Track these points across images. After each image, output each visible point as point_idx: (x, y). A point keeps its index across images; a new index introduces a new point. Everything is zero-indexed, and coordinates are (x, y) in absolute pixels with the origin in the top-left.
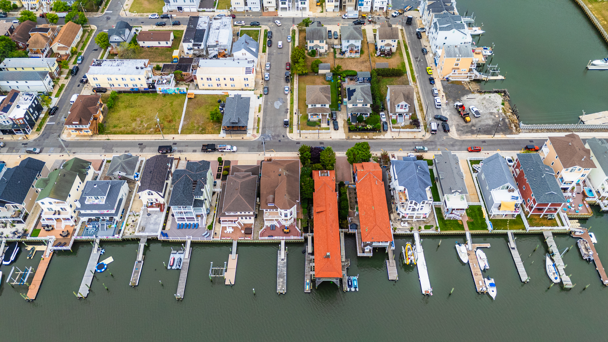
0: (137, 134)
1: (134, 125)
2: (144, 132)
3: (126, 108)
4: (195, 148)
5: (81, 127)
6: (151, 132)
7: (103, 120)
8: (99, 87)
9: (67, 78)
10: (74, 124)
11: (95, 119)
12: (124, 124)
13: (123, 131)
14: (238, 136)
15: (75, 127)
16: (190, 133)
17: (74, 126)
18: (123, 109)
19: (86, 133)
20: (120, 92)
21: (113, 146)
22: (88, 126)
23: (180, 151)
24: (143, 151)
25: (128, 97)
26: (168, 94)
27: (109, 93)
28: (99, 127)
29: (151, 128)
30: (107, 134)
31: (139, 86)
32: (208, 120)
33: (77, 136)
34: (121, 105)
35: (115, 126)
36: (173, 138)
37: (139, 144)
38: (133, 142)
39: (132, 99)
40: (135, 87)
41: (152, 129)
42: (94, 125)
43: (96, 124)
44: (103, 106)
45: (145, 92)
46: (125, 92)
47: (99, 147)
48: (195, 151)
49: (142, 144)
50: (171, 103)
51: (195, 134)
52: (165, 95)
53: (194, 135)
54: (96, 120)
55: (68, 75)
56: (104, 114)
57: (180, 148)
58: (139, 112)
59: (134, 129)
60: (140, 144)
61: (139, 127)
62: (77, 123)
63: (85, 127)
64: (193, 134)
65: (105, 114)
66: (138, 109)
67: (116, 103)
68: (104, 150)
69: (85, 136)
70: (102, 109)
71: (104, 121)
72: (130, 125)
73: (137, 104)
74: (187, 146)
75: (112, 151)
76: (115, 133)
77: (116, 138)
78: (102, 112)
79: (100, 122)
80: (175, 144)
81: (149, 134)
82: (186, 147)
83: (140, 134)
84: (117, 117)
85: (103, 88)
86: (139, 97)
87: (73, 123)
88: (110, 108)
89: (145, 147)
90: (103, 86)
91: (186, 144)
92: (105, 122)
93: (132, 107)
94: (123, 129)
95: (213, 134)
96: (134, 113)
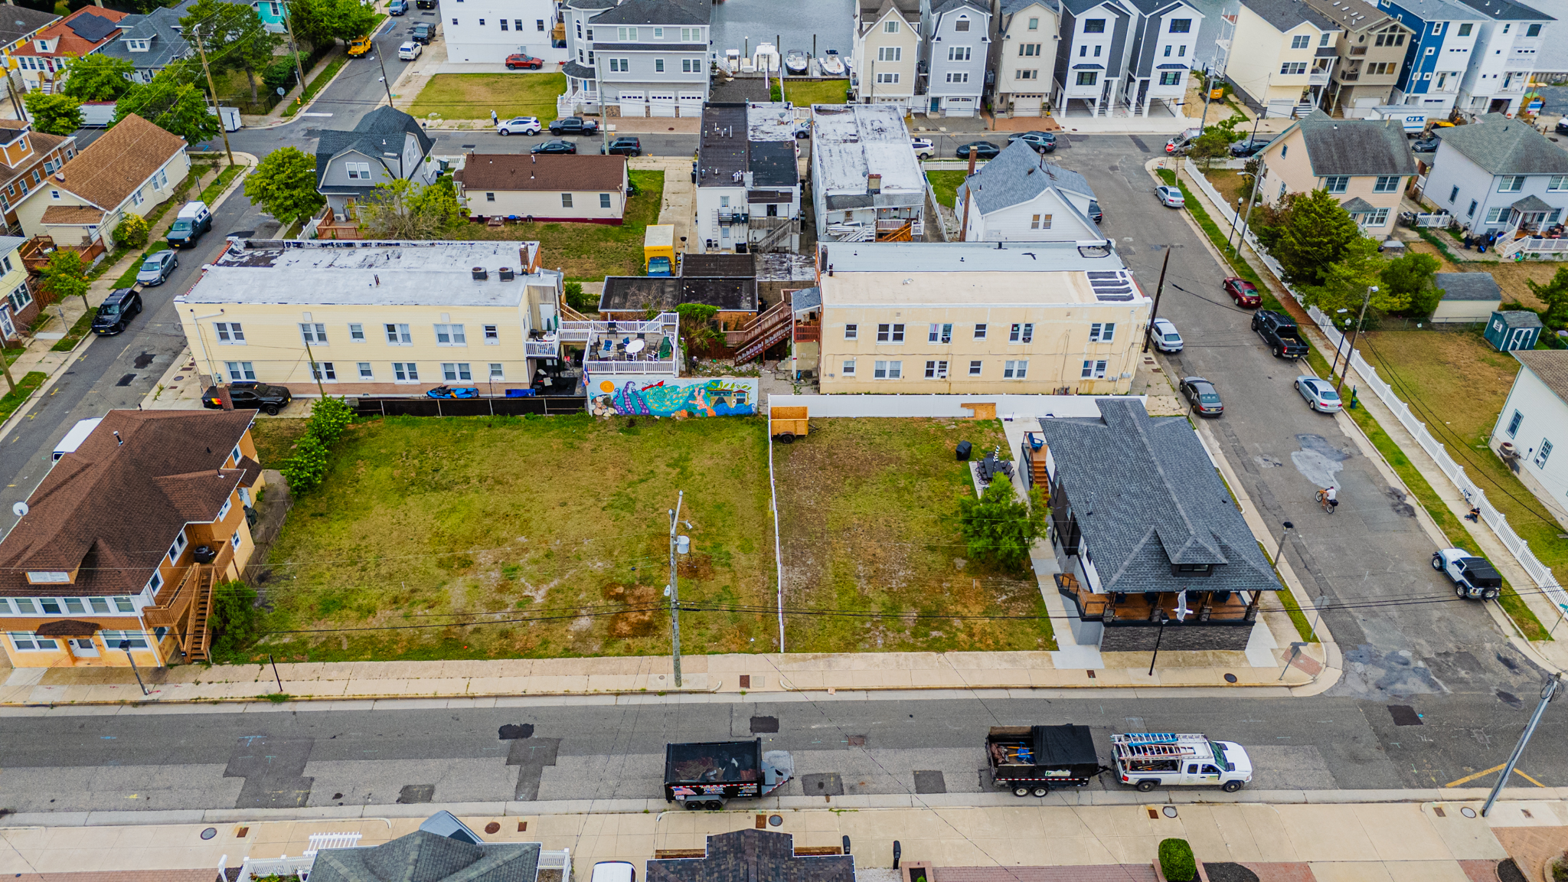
0: (481, 655)
1: (457, 593)
2: (535, 642)
3: (403, 492)
4: (926, 760)
5: (87, 609)
6: (583, 637)
7: (255, 559)
8: (244, 379)
9: (63, 346)
10: (39, 590)
11: (202, 552)
12: (394, 591)
13: (384, 636)
14: (1188, 664)
15: (40, 613)
16: (849, 646)
17: (36, 601)
18: (384, 499)
19: (117, 657)
20: (367, 408)
21: (310, 749)
22: (142, 601)
23: (820, 785)
24: (544, 786)
25: (413, 433)
26: (649, 418)
27: (299, 412)
28: (221, 611)
29: (576, 616)
30: (274, 656)
31: (480, 377)
32: (938, 560)
33: (53, 674)
34: (372, 476)
35: (329, 605)
36: (745, 681)
37: (506, 732)
38: (456, 716)
39: (435, 447)
40: (458, 382)
41: (584, 623)
42: (187, 598)
43: (205, 585)
44: (260, 481)
45: (512, 405)
46: (396, 408)
47: (205, 759)
48: (929, 783)
49: (526, 731)
50: (678, 463)
51: (888, 648)
52: (632, 423)
53: (880, 656)
54: (206, 559)
55: (77, 330)
56: (262, 528)
57: (816, 762)
58: (488, 515)
59: (463, 618)
60: (516, 732)
61: (496, 606)
62: (63, 578)
63: (114, 612)
64: (873, 648)
65: (268, 533)
66: (478, 500)
67: (343, 468)
68: (238, 784)
69: (108, 675)
70: (249, 497)
71: (259, 575)
72: (434, 596)
73: (473, 471)
74: (860, 740)
75: (297, 794)
76: (327, 652)
77: (335, 690)
78: (252, 517)
79: (232, 574)
80: (766, 723)
81: (569, 652)
82: (856, 751)
83: (502, 654)
84: (346, 544)
85: (265, 389)
86: (482, 432)
87: (35, 578)
88: (303, 490)
89: (551, 752)
90: (267, 374)
91: (851, 726)
92: (263, 578)
93: (437, 488)
94: (384, 619)
95: (1010, 646)
96: (454, 519)
